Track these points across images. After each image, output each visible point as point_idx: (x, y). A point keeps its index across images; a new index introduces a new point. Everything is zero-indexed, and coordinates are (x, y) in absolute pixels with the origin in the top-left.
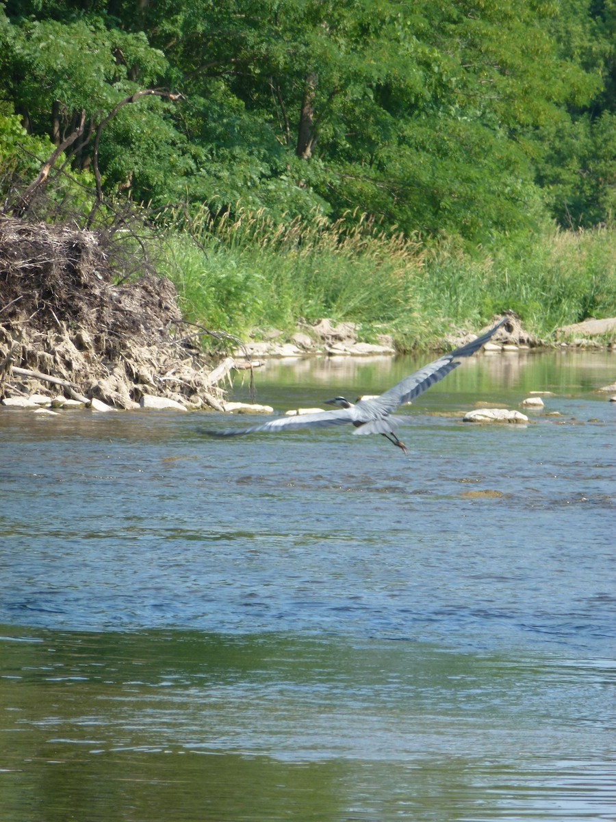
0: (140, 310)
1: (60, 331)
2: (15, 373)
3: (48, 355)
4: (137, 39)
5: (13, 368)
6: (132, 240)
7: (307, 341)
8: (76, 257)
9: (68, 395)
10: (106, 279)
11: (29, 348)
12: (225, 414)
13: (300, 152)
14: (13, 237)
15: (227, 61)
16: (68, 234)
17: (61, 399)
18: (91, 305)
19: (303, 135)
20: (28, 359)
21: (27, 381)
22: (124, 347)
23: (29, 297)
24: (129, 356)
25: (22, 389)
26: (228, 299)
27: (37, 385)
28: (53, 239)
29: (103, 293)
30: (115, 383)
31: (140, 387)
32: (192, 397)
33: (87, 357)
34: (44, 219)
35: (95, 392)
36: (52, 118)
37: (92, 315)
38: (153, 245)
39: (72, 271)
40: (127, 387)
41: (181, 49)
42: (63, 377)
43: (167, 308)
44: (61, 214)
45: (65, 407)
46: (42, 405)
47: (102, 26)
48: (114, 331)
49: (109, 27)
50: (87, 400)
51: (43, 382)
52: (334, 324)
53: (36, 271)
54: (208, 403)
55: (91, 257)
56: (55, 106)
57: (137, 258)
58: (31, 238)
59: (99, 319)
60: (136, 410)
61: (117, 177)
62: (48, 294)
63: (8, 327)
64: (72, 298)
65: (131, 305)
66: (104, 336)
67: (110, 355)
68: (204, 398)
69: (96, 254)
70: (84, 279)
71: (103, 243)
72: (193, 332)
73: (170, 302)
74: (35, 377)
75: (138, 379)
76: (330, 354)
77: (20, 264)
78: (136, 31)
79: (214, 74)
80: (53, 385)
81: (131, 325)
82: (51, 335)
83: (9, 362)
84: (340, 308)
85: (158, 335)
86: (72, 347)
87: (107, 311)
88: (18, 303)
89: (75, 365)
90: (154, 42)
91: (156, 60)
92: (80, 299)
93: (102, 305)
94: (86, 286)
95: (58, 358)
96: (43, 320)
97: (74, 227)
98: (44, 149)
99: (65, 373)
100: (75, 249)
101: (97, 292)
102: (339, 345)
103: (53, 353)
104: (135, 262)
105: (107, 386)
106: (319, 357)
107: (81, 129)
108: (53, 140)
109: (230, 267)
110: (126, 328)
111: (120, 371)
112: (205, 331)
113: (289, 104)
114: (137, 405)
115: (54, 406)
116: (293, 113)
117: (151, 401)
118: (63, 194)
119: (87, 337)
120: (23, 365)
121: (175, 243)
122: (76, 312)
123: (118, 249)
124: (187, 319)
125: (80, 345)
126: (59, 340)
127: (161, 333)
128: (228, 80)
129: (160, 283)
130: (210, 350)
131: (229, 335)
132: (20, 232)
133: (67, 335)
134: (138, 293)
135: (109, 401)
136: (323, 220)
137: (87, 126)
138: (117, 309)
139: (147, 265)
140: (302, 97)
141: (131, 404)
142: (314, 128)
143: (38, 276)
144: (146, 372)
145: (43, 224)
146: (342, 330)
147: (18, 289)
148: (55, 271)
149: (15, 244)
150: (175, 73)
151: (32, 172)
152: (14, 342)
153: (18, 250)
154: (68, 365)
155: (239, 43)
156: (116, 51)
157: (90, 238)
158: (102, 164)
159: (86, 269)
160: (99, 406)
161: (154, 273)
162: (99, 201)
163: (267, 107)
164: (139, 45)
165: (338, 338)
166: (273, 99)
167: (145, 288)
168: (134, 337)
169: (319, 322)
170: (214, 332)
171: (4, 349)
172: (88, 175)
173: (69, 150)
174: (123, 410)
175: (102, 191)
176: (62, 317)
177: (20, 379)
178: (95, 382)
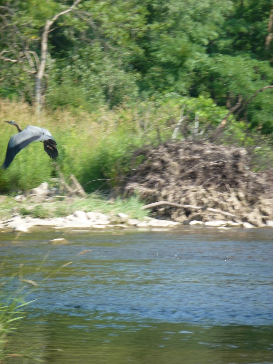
0: (266, 183)
1: (229, 192)
2: (211, 212)
3: (224, 204)
4: (264, 63)
5: (210, 209)
6: (261, 152)
8: (237, 160)
9: (233, 221)
10: (251, 169)
11: (216, 200)
14: (209, 152)
16: (234, 149)
17: (230, 222)
18: (244, 181)
20: (216, 205)
21: (215, 214)
22: (258, 199)
23: (216, 178)
24: (260, 203)
25: (213, 218)
27: (220, 216)
28: (226, 152)
29: (249, 176)
30: (254, 216)
31: (265, 217)
33: (242, 204)
35: (245, 220)
36: (226, 99)
37: (243, 185)
39: (235, 166)
40: (260, 217)
42: (231, 213)
44: (230, 141)
45: (232, 226)
46: (222, 225)
47: (249, 58)
48: (254, 192)
49: (252, 58)
50: (241, 223)
51: (223, 215)
53: (219, 166)
55: (243, 160)
56: (228, 94)
57: (264, 160)
58: (217, 152)
59: (247, 187)
60: (264, 227)
61: (255, 124)
62: (224, 177)
63: (207, 191)
64: (235, 178)
65: (261, 181)
66: (249, 195)
67: (252, 203)
69: (246, 159)
70: (240, 169)
71: (250, 153)
74: (219, 213)
75: (264, 214)
77: (213, 163)
78: (264, 60)
80: (226, 216)
81: (260, 189)
82: (225, 194)
83: (207, 207)
86: (235, 199)
87: (251, 183)
88: (211, 181)
89: (237, 208)
92: (239, 178)
93: (248, 181)
94: (241, 173)
95: (229, 204)
96: (222, 188)
97: (236, 147)
98: (224, 112)
99: (232, 210)
100: (237, 157)
101: (246, 175)
103: (226, 202)
104: (263, 162)
105: (250, 217)
107: (239, 104)
108: (228, 108)
110: (258, 191)
111: (256, 210)
114: (263, 225)
115: (227, 226)
117: (270, 223)
118: (231, 132)
119: (242, 195)
120: (213, 207)
122: (237, 184)
123: (255, 156)
125: (239, 199)
126: (229, 196)
132: (213, 149)
133: (233, 194)
134: (265, 175)
135: (251, 223)
137: (242, 102)
138: (255, 183)
139: (268, 163)
144: (268, 210)
145: (221, 146)
148: (228, 166)
149: (209, 155)
151: (217, 123)
152: (209, 197)
153: (210, 157)
154: (233, 207)
156: (255, 69)
157: (243, 152)
158: (249, 119)
159: (242, 165)
160: (247, 226)
162: (247, 135)
167: (267, 173)
168: (263, 195)
171: (205, 201)
172: (242, 124)
173: (234, 113)
174: (257, 228)
175: (248, 131)
176: (231, 186)
177: (211, 214)
178: (245, 215)
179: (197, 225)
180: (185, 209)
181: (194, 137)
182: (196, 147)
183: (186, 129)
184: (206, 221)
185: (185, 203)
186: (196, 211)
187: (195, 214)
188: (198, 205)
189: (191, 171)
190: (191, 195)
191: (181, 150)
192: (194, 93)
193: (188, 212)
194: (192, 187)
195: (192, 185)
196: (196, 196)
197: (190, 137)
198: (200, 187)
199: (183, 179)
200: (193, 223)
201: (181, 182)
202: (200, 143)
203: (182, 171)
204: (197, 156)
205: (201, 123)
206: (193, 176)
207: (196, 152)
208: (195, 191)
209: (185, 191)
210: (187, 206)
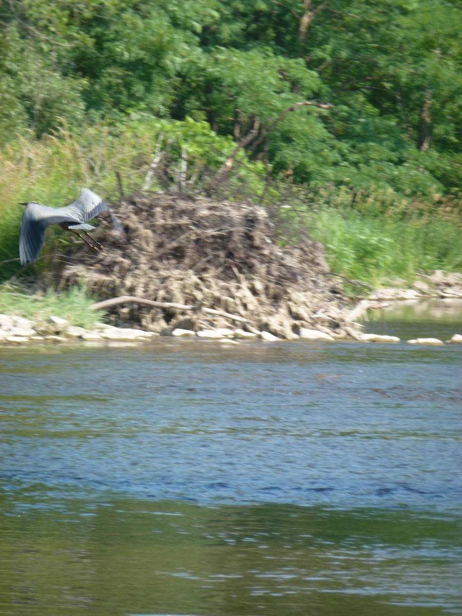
0: (299, 265)
1: (239, 281)
2: (206, 313)
3: (231, 300)
4: (297, 63)
5: (205, 309)
6: (293, 214)
7: (425, 287)
8: (252, 227)
9: (245, 329)
10: (274, 243)
11: (217, 294)
12: (363, 343)
13: (419, 146)
14: (205, 212)
15: (365, 80)
16: (246, 209)
17: (240, 332)
18: (262, 262)
19: (422, 133)
20: (216, 302)
21: (215, 318)
22: (286, 293)
23: (217, 256)
24: (290, 300)
25: (212, 324)
26: (364, 256)
27: (223, 321)
28: (235, 214)
29: (271, 253)
30: (280, 320)
31: (297, 322)
32: (338, 330)
33: (259, 301)
34: (227, 199)
35: (265, 327)
36: (233, 123)
37: (262, 268)
38: (308, 217)
39: (249, 237)
40: (289, 322)
41: (329, 71)
42: (241, 316)
43: (318, 264)
44: (240, 194)
45: (243, 338)
46: (226, 337)
47: (271, 54)
48: (280, 281)
49: (275, 54)
50: (259, 333)
51: (227, 319)
52: (445, 274)
53: (221, 237)
54: (349, 334)
55: (263, 227)
56: (236, 114)
57: (296, 226)
58: (218, 213)
59: (269, 273)
60: (295, 340)
61: (281, 166)
62: (230, 255)
63: (201, 279)
64: (248, 257)
65: (291, 262)
66: (272, 285)
67: (276, 299)
68: (347, 331)
69: (267, 225)
70: (257, 242)
71: (272, 216)
72: (338, 282)
73: (321, 259)
74: (221, 316)
75: (297, 317)
76: (443, 297)
77: (211, 232)
78: (296, 57)
79: (355, 89)
80: (234, 322)
81: (290, 276)
82: (232, 284)
83: (203, 305)
84: (450, 263)
85: (311, 283)
86: (248, 294)
87: (274, 266)
88: (209, 262)
89: (250, 307)
90: (310, 65)
91: (311, 79)
92: (254, 258)
93: (270, 261)
94: (258, 248)
95: (238, 302)
96: (227, 274)
97: (249, 204)
98: (229, 146)
99: (243, 312)
100: (251, 221)
101: (266, 252)
102: (449, 290)
103: (233, 297)
104: (295, 230)
105: (274, 323)
106: (434, 299)
107: (254, 132)
108: (235, 140)
109: (367, 234)
110: (287, 279)
111: (283, 311)
112: (347, 281)
113: (412, 110)
114: (296, 336)
115: (236, 337)
116: (414, 117)
117: (307, 333)
118: (241, 179)
119: (259, 286)
120: (212, 307)
121: (325, 216)
122: (251, 268)
123: (282, 221)
124: (333, 272)
125: (254, 292)
126: (238, 288)
127: (314, 282)
128: (365, 94)
129: (314, 246)
130: (351, 295)
131: (365, 283)
132: (210, 209)
133: (245, 285)
134: (297, 252)
135: (275, 333)
136: (437, 196)
137: (260, 129)
138: (281, 265)
139: (304, 232)
140: (420, 106)
141: (291, 335)
142: (431, 128)
143: (223, 241)
144: (303, 311)
145: (226, 203)
146: (452, 278)
147: (208, 250)
148: (236, 237)
149: (206, 218)
150: (325, 89)
151: (218, 164)
152: (206, 290)
153: (207, 222)
154: (245, 306)
155: (373, 66)
156: (281, 71)
157: (262, 213)
158: (271, 157)
159: (259, 236)
160: (268, 337)
161: (309, 238)
162: (268, 185)
163: (392, 113)
164: (297, 67)
165: (448, 285)
166: (399, 107)
167: (302, 249)
168: (294, 286)
169: (433, 273)
170: (353, 281)
171: (199, 295)
172: (260, 165)
173: (246, 147)
174: (285, 340)
175: (270, 177)
176: (241, 271)
177: (209, 318)
178: (264, 319)
179: (186, 336)
180: (164, 310)
181: (180, 187)
182: (182, 205)
183: (166, 173)
184: (201, 329)
185: (165, 299)
186: (183, 313)
187: (181, 318)
188: (186, 303)
189: (175, 244)
190: (175, 286)
191: (158, 209)
192: (178, 113)
193: (169, 315)
194: (176, 273)
195: (177, 268)
196: (184, 287)
197: (174, 188)
198: (191, 272)
199: (160, 258)
200: (178, 332)
201: (157, 264)
202: (190, 198)
203: (160, 245)
204: (185, 220)
205: (191, 163)
206: (178, 254)
207: (183, 212)
208: (182, 279)
209: (164, 280)
210: (167, 304)
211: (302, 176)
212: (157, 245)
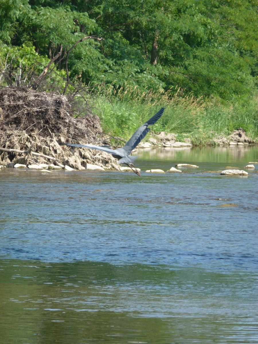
0: (85, 128)
1: (52, 137)
2: (33, 155)
3: (47, 147)
4: (84, 15)
5: (32, 153)
6: (82, 99)
7: (155, 141)
8: (59, 106)
9: (55, 164)
10: (71, 115)
11: (39, 144)
12: (121, 171)
13: (152, 62)
14: (32, 98)
15: (121, 24)
16: (55, 97)
17: (52, 165)
18: (65, 126)
19: (153, 55)
20: (39, 149)
21: (38, 158)
23: (39, 123)
25: (36, 161)
26: (122, 124)
27: (42, 160)
28: (49, 99)
29: (70, 121)
30: (75, 159)
31: (85, 160)
32: (107, 165)
33: (63, 148)
34: (45, 90)
35: (66, 163)
36: (48, 48)
37: (65, 130)
38: (91, 101)
39: (57, 112)
40: (80, 160)
41: (102, 19)
42: (53, 156)
43: (96, 128)
44: (52, 88)
45: (54, 169)
46: (44, 168)
47: (70, 10)
48: (74, 137)
49: (72, 10)
50: (63, 166)
51: (45, 158)
52: (166, 134)
53: (42, 112)
54: (113, 167)
55: (65, 106)
56: (50, 43)
57: (84, 106)
58: (40, 99)
59: (68, 132)
60: (83, 170)
61: (76, 72)
62: (47, 122)
63: (30, 135)
64: (57, 123)
65: (81, 126)
66: (70, 139)
68: (112, 165)
69: (67, 105)
70: (62, 115)
71: (70, 100)
72: (107, 138)
73: (98, 125)
74: (41, 156)
75: (84, 157)
76: (165, 147)
77: (35, 109)
78: (83, 12)
79: (116, 30)
80: (49, 160)
81: (81, 135)
82: (48, 139)
83: (31, 150)
84: (169, 127)
85: (92, 139)
86: (57, 144)
87: (71, 129)
88: (34, 126)
89: (58, 152)
90: (91, 16)
91: (92, 23)
92: (60, 124)
93: (69, 126)
94: (62, 119)
95: (51, 148)
96: (45, 133)
97: (58, 94)
98: (45, 61)
99: (54, 154)
100: (58, 103)
101: (67, 121)
102: (168, 143)
103: (49, 146)
104: (83, 108)
105: (72, 160)
106: (160, 148)
107: (60, 53)
108: (49, 57)
109: (122, 110)
110: (79, 136)
111: (77, 154)
112: (112, 137)
113: (148, 42)
114: (84, 168)
115: (49, 169)
116: (149, 46)
117: (90, 166)
118: (53, 80)
119: (63, 140)
120: (37, 151)
121: (100, 101)
122: (59, 129)
123: (76, 103)
124: (105, 132)
125: (60, 143)
126: (51, 141)
127: (94, 138)
128: (122, 32)
129: (94, 117)
130: (114, 145)
131: (122, 139)
132: (35, 96)
133: (55, 139)
134: (84, 121)
135: (72, 166)
136: (162, 90)
137: (63, 52)
138: (76, 128)
139: (88, 109)
140: (153, 39)
141: (81, 168)
142: (158, 52)
143: (42, 114)
144: (87, 154)
145: (45, 93)
146: (170, 136)
147: (34, 119)
148: (50, 112)
149: (33, 101)
150: (100, 29)
151: (40, 71)
152: (33, 142)
153: (34, 103)
154: (55, 151)
155: (126, 17)
156: (75, 20)
157: (64, 99)
158: (70, 67)
159: (62, 111)
160: (68, 169)
161: (91, 113)
162: (68, 83)
163: (138, 43)
164: (84, 18)
165: (168, 140)
166: (141, 40)
167: (87, 119)
168: (83, 140)
169: (160, 133)
170: (116, 137)
171: (29, 145)
172: (63, 72)
173: (55, 62)
174: (78, 170)
175: (69, 79)
176: (52, 131)
177: (35, 157)
178: (66, 158)
179: (21, 167)
180: (9, 153)
181: (18, 84)
182: (19, 93)
183: (10, 76)
184: (30, 164)
185: (9, 147)
186: (20, 155)
187: (19, 157)
188: (21, 149)
189: (15, 116)
190: (15, 139)
191: (6, 96)
192: (16, 42)
193: (12, 156)
194: (16, 132)
195: (16, 129)
196: (21, 140)
197: (15, 84)
198: (24, 131)
199: (7, 124)
200: (17, 165)
201: (5, 127)
202: (24, 90)
203: (7, 116)
204: (21, 102)
205: (24, 70)
206: (17, 122)
207: (20, 98)
208: (19, 136)
209: (9, 136)
210: (11, 150)
211: (86, 78)
212: (5, 116)
